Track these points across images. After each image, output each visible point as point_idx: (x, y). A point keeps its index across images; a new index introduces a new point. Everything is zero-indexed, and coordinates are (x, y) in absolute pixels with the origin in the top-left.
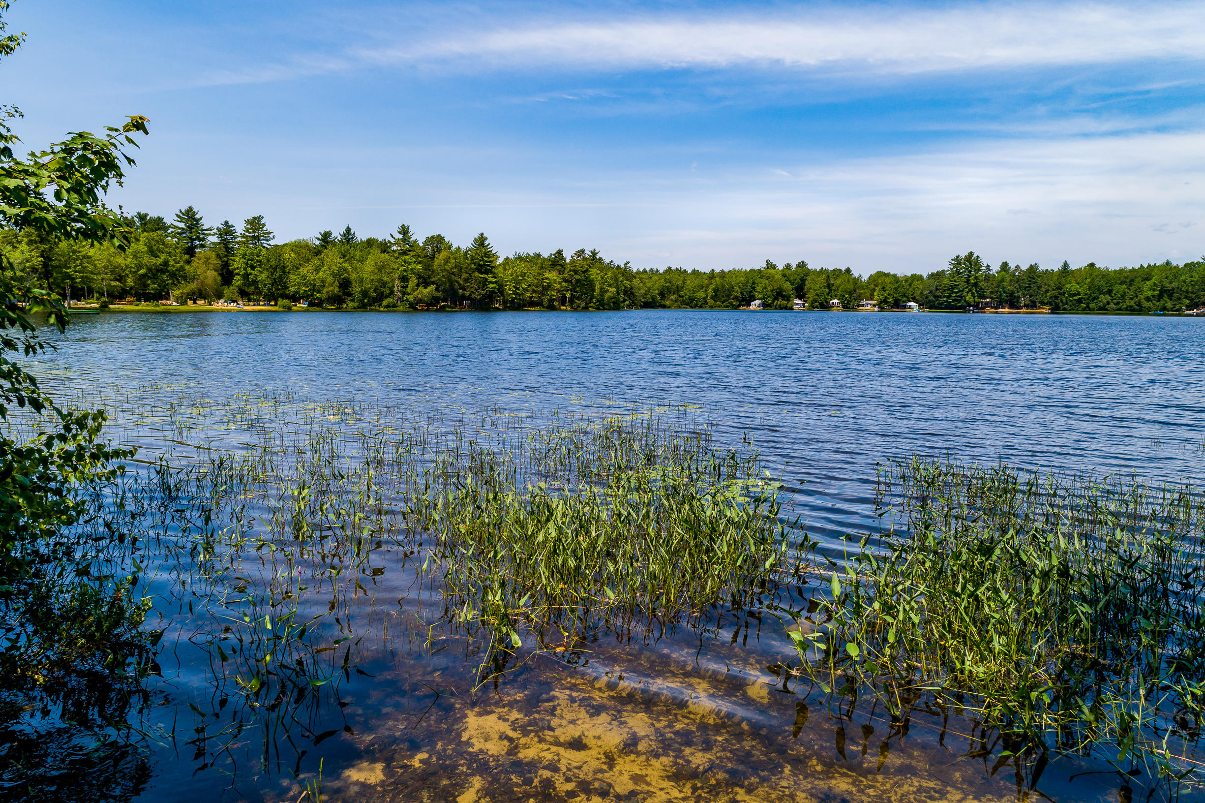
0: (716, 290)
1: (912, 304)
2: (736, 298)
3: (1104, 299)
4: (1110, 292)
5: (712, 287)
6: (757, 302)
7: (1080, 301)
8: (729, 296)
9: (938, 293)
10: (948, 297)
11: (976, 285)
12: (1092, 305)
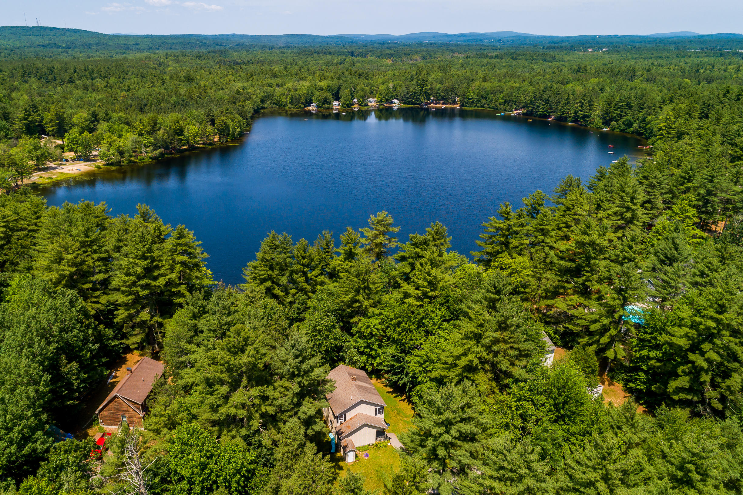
0: (291, 98)
1: (396, 101)
2: (302, 103)
3: (484, 101)
4: (486, 98)
5: (289, 96)
6: (314, 104)
7: (473, 102)
8: (298, 102)
9: (408, 96)
10: (413, 98)
11: (425, 93)
12: (478, 105)
